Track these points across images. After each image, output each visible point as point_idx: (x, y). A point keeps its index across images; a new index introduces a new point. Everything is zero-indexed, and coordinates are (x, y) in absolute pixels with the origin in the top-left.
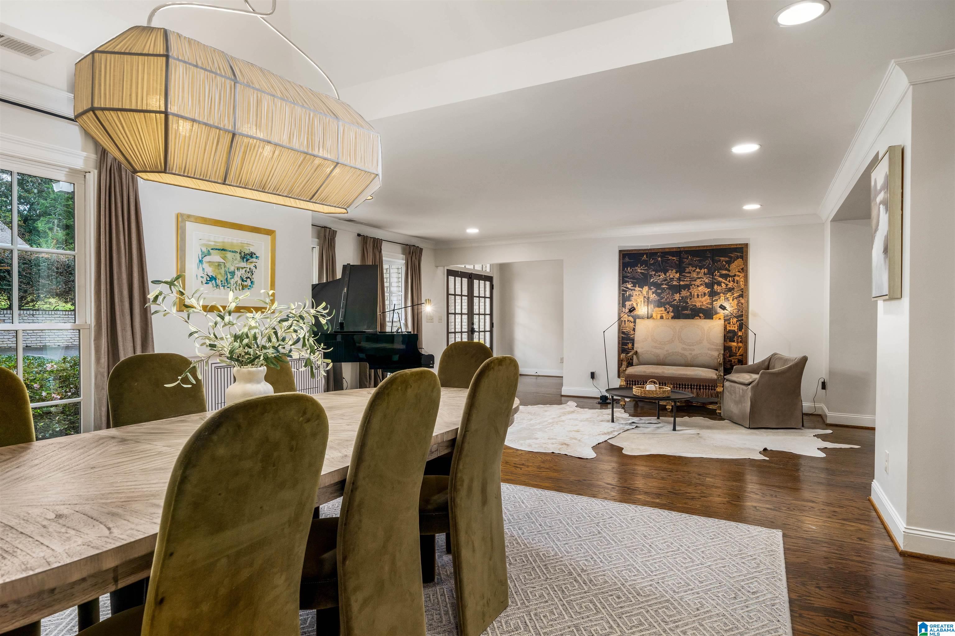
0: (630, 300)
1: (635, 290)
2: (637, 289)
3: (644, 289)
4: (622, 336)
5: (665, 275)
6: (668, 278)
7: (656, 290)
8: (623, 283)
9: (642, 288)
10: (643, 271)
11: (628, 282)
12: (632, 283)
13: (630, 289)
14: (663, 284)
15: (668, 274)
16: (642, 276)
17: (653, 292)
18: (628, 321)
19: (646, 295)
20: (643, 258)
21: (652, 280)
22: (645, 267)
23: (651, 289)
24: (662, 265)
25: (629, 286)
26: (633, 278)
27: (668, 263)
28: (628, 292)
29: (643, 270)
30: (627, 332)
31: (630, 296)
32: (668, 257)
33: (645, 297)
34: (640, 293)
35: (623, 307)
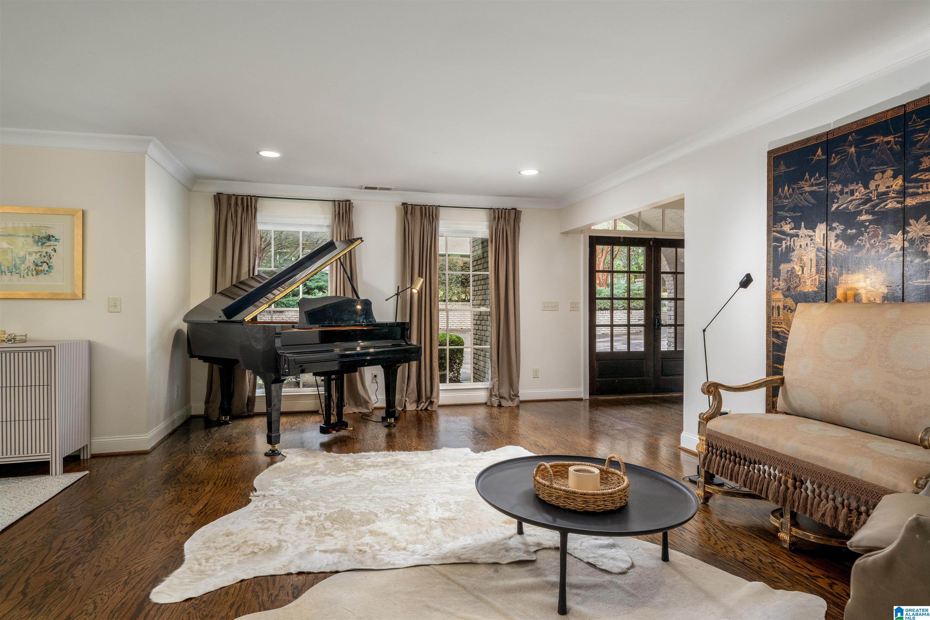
0: (789, 261)
1: (797, 236)
2: (803, 232)
3: (817, 230)
4: (774, 343)
5: (866, 187)
6: (874, 196)
7: (844, 230)
8: (774, 224)
9: (813, 228)
10: (814, 188)
11: (784, 219)
12: (793, 219)
13: (788, 235)
14: (860, 213)
15: (872, 185)
16: (813, 201)
17: (837, 236)
18: (785, 307)
19: (821, 246)
20: (815, 158)
21: (835, 206)
22: (820, 177)
23: (832, 229)
24: (859, 164)
25: (787, 228)
26: (794, 209)
27: (873, 156)
28: (784, 242)
29: (817, 185)
30: (783, 332)
31: (790, 250)
32: (874, 140)
33: (818, 250)
34: (809, 242)
35: (774, 276)
